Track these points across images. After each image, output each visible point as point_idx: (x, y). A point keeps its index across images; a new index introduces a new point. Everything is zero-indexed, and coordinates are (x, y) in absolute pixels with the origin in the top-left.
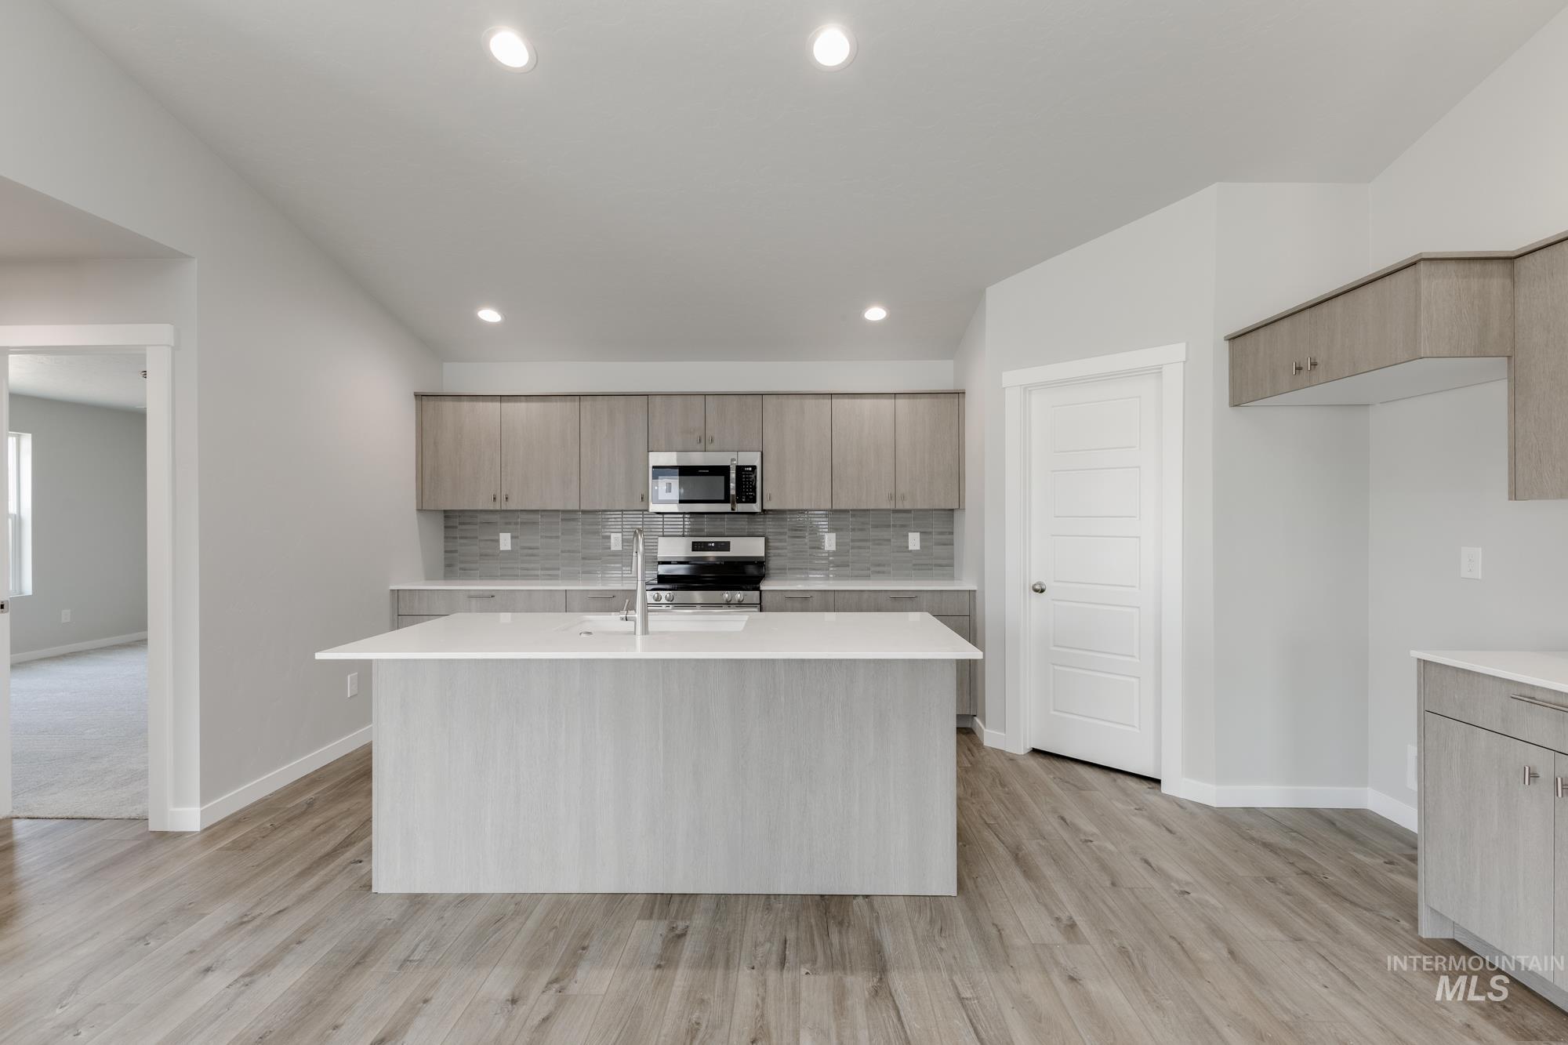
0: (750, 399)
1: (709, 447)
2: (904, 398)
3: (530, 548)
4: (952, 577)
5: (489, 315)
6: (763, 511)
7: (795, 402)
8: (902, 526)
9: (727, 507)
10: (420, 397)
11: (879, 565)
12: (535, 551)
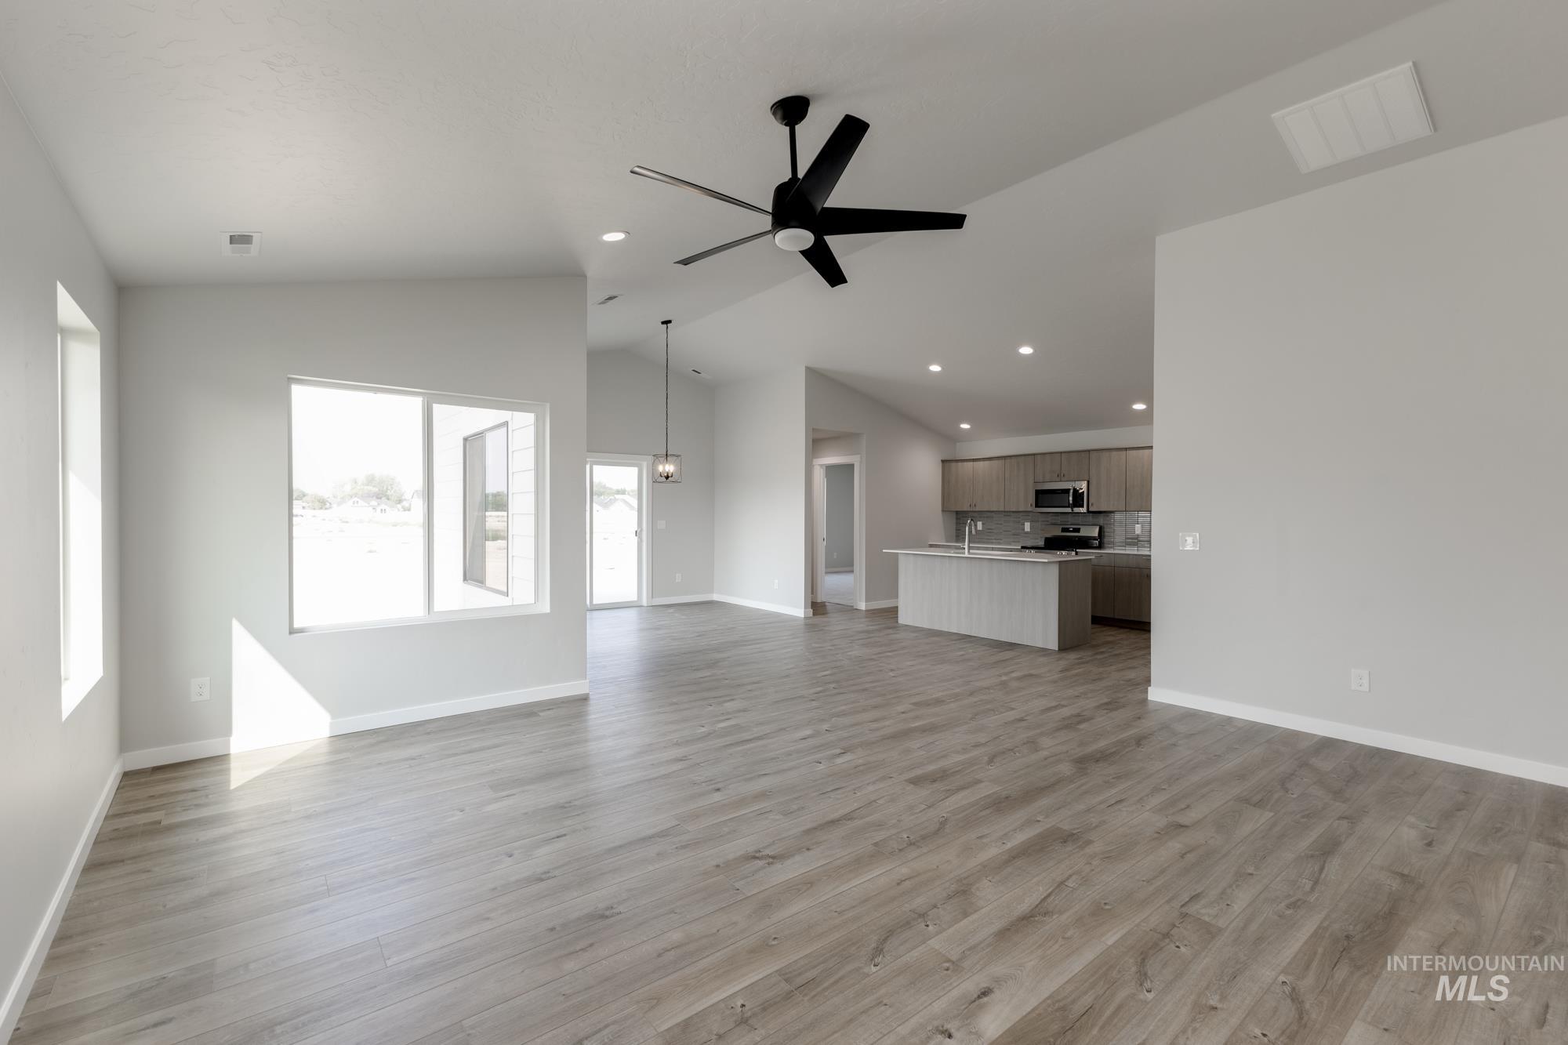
0: (1083, 454)
1: (1063, 479)
3: (991, 528)
5: (965, 426)
6: (1089, 512)
7: (1106, 454)
9: (1069, 510)
10: (943, 461)
12: (993, 530)
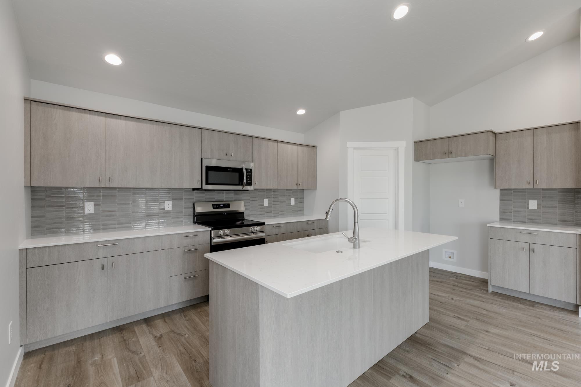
0: (248, 138)
1: (230, 158)
2: (300, 146)
3: (110, 211)
4: (303, 214)
5: (113, 59)
6: (254, 189)
7: (264, 142)
8: (289, 196)
9: (240, 187)
10: (29, 101)
11: (282, 211)
12: (113, 213)
